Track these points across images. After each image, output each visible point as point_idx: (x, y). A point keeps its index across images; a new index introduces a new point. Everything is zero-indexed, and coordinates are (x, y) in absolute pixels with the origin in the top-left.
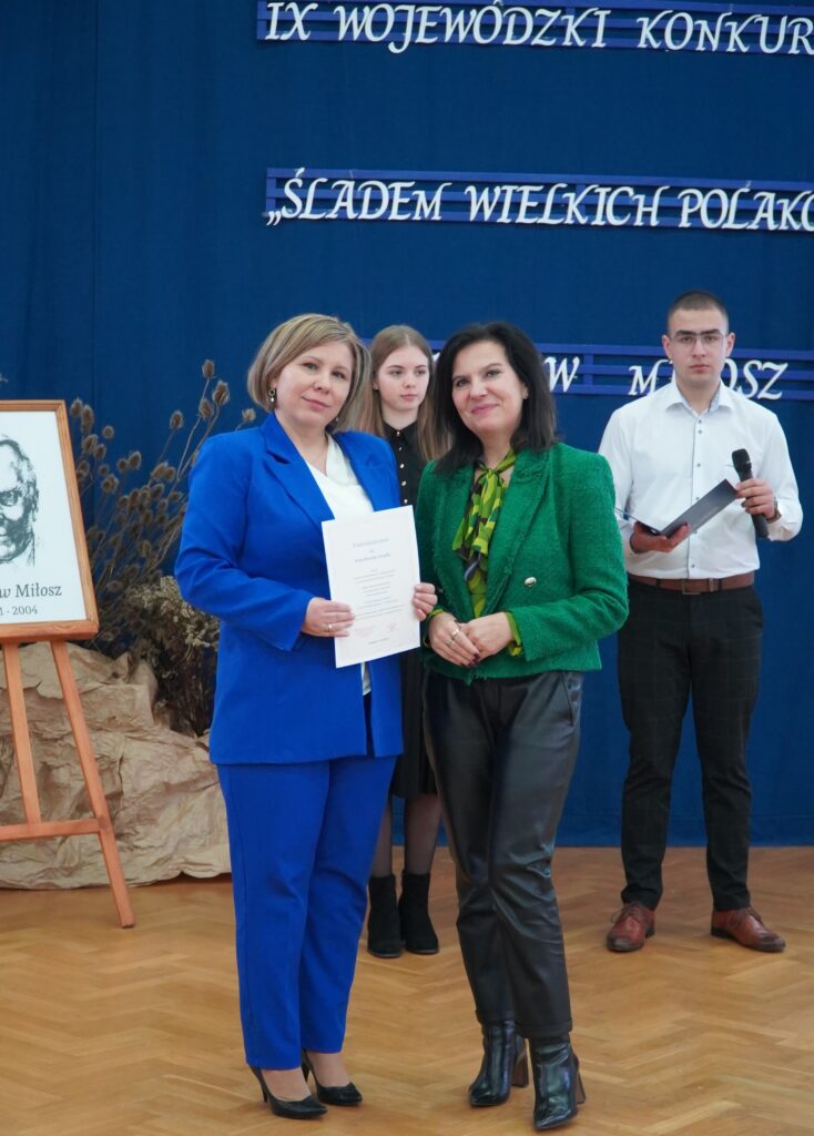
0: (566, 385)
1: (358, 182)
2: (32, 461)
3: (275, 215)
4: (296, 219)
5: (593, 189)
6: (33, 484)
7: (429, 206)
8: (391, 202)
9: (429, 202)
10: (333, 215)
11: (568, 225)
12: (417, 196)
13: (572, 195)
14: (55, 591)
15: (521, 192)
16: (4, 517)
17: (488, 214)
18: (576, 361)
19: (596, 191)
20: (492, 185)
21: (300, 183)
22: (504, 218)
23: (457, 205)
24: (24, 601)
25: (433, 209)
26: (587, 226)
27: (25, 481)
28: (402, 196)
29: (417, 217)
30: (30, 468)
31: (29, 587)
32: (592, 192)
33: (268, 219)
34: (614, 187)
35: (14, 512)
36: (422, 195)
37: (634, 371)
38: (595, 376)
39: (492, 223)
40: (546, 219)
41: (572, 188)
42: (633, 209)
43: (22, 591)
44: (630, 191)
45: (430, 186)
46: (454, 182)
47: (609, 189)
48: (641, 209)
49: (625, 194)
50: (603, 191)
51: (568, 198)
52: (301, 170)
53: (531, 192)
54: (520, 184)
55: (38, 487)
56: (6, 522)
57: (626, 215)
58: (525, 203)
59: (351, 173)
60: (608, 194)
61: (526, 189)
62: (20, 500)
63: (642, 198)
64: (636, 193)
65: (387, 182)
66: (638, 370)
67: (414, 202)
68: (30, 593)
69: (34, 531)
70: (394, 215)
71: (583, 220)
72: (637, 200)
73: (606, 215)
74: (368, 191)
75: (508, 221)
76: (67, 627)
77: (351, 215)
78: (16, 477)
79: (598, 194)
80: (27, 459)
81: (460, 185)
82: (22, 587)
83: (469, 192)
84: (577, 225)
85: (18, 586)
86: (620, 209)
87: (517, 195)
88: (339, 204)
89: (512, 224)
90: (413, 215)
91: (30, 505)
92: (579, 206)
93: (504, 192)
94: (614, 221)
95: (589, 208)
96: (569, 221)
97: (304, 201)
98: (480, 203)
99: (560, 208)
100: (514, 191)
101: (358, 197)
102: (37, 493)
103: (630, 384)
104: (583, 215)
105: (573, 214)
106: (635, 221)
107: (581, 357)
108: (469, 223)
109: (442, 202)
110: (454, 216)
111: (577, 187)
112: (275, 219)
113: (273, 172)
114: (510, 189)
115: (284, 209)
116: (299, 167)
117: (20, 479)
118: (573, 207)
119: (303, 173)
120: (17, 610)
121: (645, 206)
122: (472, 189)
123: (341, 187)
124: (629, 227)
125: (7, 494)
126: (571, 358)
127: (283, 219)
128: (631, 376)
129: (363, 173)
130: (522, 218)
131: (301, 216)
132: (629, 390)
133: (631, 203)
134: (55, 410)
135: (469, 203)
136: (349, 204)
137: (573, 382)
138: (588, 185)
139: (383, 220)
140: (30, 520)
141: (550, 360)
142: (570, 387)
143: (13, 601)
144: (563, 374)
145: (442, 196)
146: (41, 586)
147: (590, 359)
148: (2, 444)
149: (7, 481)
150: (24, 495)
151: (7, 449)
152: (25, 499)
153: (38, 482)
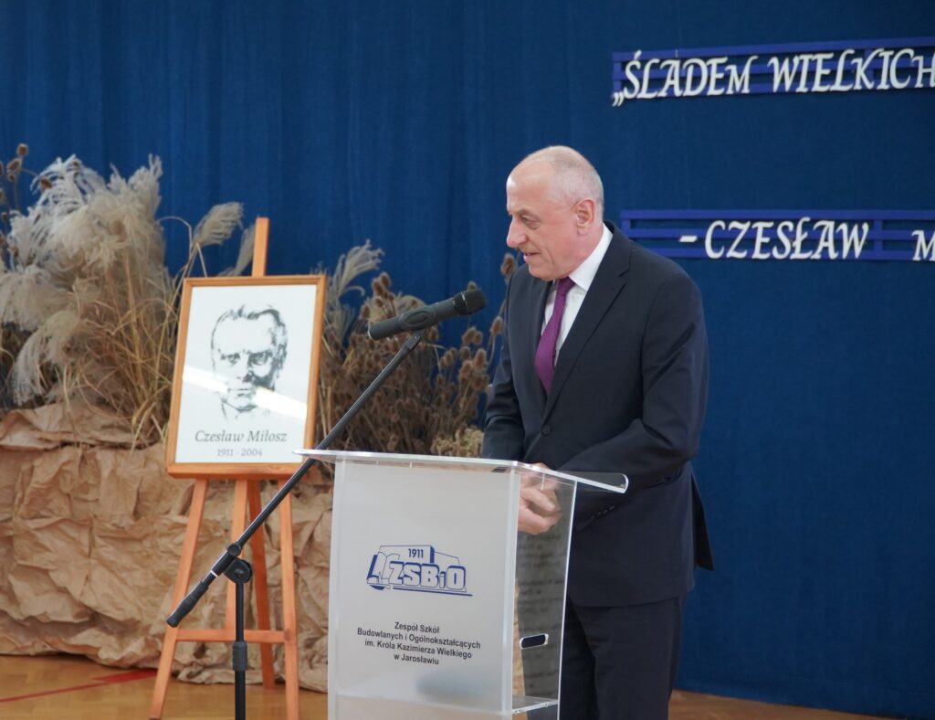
0: (858, 250)
1: (683, 60)
2: (288, 327)
3: (620, 96)
4: (635, 99)
5: (878, 54)
6: (283, 347)
7: (740, 81)
8: (709, 78)
9: (739, 76)
10: (663, 93)
11: (857, 91)
12: (730, 71)
13: (859, 61)
14: (281, 437)
15: (816, 61)
16: (253, 375)
17: (788, 83)
18: (866, 227)
19: (881, 55)
20: (791, 56)
21: (638, 65)
22: (802, 88)
23: (761, 76)
24: (253, 445)
25: (743, 83)
26: (874, 90)
27: (278, 343)
28: (718, 71)
29: (730, 91)
30: (284, 333)
31: (261, 433)
32: (877, 57)
33: (614, 100)
34: (896, 50)
35: (262, 370)
36: (733, 68)
37: (917, 236)
38: (885, 242)
39: (792, 93)
40: (838, 86)
41: (861, 53)
42: (914, 71)
43: (253, 436)
44: (911, 52)
45: (739, 61)
46: (759, 55)
47: (891, 53)
48: (921, 71)
49: (907, 55)
50: (887, 55)
51: (856, 64)
52: (638, 53)
53: (824, 60)
54: (814, 53)
55: (288, 349)
56: (253, 378)
57: (906, 78)
58: (820, 71)
59: (677, 53)
60: (891, 58)
61: (820, 58)
62: (270, 360)
63: (921, 59)
64: (916, 55)
65: (705, 59)
66: (920, 234)
67: (727, 76)
68: (260, 438)
69: (276, 387)
70: (712, 91)
71: (869, 86)
72: (917, 62)
73: (890, 80)
74: (691, 70)
75: (805, 90)
76: (278, 468)
77: (678, 92)
78: (270, 340)
79: (882, 58)
80: (284, 325)
81: (765, 58)
82: (254, 433)
83: (772, 65)
84: (865, 90)
85: (251, 432)
86: (901, 73)
87: (813, 64)
88: (669, 82)
89: (809, 92)
90: (726, 89)
91: (277, 364)
92: (866, 72)
93: (801, 62)
94: (897, 85)
95: (874, 72)
96: (858, 87)
97: (641, 81)
98: (782, 73)
99: (849, 75)
100: (810, 60)
101: (683, 75)
102: (285, 354)
103: (914, 250)
104: (870, 80)
105: (861, 80)
106: (915, 82)
107: (871, 223)
108: (774, 94)
109: (752, 76)
110: (761, 88)
111: (866, 52)
112: (619, 100)
113: (617, 56)
114: (806, 58)
115: (626, 90)
116: (636, 50)
117: (274, 342)
118: (860, 73)
119: (641, 56)
120: (245, 452)
121: (925, 67)
122: (775, 61)
123: (668, 66)
124: (910, 89)
125: (260, 355)
126: (860, 223)
127: (626, 100)
128: (915, 239)
129: (685, 52)
130: (817, 87)
131: (640, 96)
132: (913, 254)
133: (912, 65)
134: (315, 283)
135: (772, 75)
136: (676, 82)
137: (864, 248)
138: (874, 50)
139: (703, 96)
140: (275, 377)
141: (844, 227)
142: (861, 254)
143: (244, 444)
144: (854, 240)
145: (751, 69)
146: (270, 433)
147: (879, 224)
148: (265, 312)
149: (262, 344)
150: (274, 355)
151: (269, 318)
152: (274, 359)
153: (288, 345)
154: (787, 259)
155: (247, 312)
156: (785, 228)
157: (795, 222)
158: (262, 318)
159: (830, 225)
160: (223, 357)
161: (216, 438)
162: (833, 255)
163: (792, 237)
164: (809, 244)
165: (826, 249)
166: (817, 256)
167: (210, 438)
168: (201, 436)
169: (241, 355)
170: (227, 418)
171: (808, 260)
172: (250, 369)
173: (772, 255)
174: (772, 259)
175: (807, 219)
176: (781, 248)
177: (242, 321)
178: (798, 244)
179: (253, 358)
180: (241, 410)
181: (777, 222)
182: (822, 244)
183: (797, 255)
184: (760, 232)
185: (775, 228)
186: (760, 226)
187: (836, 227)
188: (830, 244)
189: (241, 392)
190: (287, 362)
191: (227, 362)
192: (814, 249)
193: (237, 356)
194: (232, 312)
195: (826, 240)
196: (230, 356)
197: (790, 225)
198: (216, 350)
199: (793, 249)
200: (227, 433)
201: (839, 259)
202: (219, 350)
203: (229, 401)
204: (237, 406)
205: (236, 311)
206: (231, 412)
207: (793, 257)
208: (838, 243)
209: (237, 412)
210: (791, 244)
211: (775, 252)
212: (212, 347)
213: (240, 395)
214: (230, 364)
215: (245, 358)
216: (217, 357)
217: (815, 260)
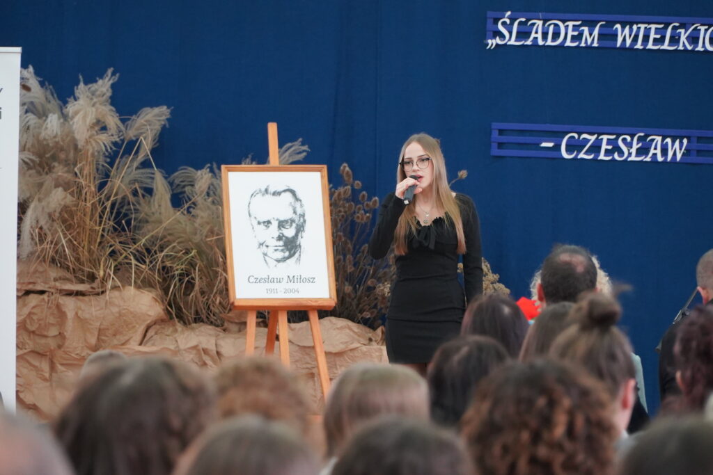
0: (679, 156)
1: (545, 21)
2: (303, 202)
3: (492, 42)
4: (505, 45)
5: (697, 27)
6: (303, 216)
7: (591, 38)
8: (566, 34)
9: (591, 35)
10: (529, 42)
11: (680, 51)
12: (583, 30)
13: (682, 31)
14: (311, 280)
15: (650, 29)
16: (283, 236)
17: (628, 42)
18: (685, 141)
19: (699, 28)
20: (631, 24)
21: (508, 21)
22: (639, 46)
23: (608, 36)
24: (291, 286)
25: (593, 40)
26: (693, 51)
27: (298, 214)
28: (573, 31)
29: (583, 44)
30: (302, 206)
32: (696, 29)
33: (488, 44)
34: (710, 26)
35: (290, 232)
36: (586, 29)
38: (698, 151)
39: (631, 49)
40: (666, 46)
41: (683, 26)
45: (591, 24)
46: (607, 22)
47: (707, 27)
50: (703, 28)
51: (680, 33)
52: (509, 13)
53: (657, 29)
54: (649, 23)
55: (306, 218)
56: (284, 238)
58: (653, 36)
59: (540, 15)
60: (706, 30)
61: (653, 27)
62: (294, 225)
65: (564, 21)
67: (581, 34)
68: (296, 281)
69: (301, 244)
70: (568, 43)
71: (690, 48)
73: (705, 45)
74: (551, 29)
75: (641, 47)
76: (316, 302)
77: (541, 42)
78: (293, 211)
79: (700, 30)
80: (300, 201)
81: (611, 24)
82: (291, 278)
83: (616, 28)
84: (686, 50)
85: (289, 277)
87: (647, 30)
88: (533, 35)
89: (644, 49)
90: (580, 43)
91: (300, 229)
92: (687, 38)
93: (639, 28)
94: (710, 48)
95: (694, 39)
96: (681, 48)
97: (511, 33)
98: (623, 35)
99: (675, 39)
100: (645, 28)
101: (545, 31)
102: (305, 221)
104: (690, 44)
105: (684, 43)
107: (689, 138)
108: (616, 48)
109: (599, 35)
110: (608, 44)
111: (687, 26)
112: (492, 45)
113: (491, 14)
114: (643, 26)
115: (498, 38)
116: (507, 11)
117: (295, 212)
118: (683, 39)
119: (510, 15)
120: (287, 291)
122: (618, 26)
123: (534, 24)
125: (286, 221)
126: (681, 138)
127: (497, 45)
129: (549, 15)
130: (650, 46)
131: (509, 43)
134: (320, 171)
135: (617, 35)
136: (539, 36)
137: (683, 154)
138: (693, 24)
139: (561, 46)
140: (299, 237)
141: (669, 140)
142: (681, 158)
143: (284, 285)
144: (676, 150)
145: (599, 30)
146: (303, 277)
147: (694, 140)
148: (285, 191)
149: (287, 214)
150: (297, 222)
151: (289, 195)
152: (297, 225)
153: (306, 214)
154: (625, 161)
155: (271, 190)
156: (624, 140)
157: (632, 136)
158: (283, 194)
159: (659, 139)
160: (259, 223)
161: (263, 281)
162: (660, 159)
163: (629, 145)
164: (643, 151)
165: (655, 155)
166: (648, 159)
167: (258, 281)
168: (252, 279)
169: (272, 221)
170: (269, 267)
171: (642, 161)
172: (280, 231)
173: (613, 157)
174: (613, 160)
175: (642, 134)
176: (621, 153)
177: (269, 197)
178: (633, 151)
179: (282, 224)
180: (278, 261)
181: (619, 135)
182: (652, 151)
183: (633, 158)
184: (604, 142)
185: (617, 139)
186: (605, 138)
187: (663, 140)
188: (658, 152)
189: (276, 248)
190: (307, 227)
191: (262, 226)
192: (647, 154)
193: (269, 222)
194: (260, 190)
195: (655, 149)
196: (264, 222)
197: (629, 138)
198: (252, 218)
199: (630, 154)
200: (270, 277)
201: (665, 162)
202: (255, 218)
203: (268, 254)
204: (275, 258)
205: (263, 190)
206: (272, 263)
207: (630, 159)
208: (664, 151)
209: (276, 262)
210: (629, 150)
211: (616, 156)
212: (250, 215)
213: (276, 250)
214: (265, 228)
215: (275, 224)
216: (255, 223)
217: (646, 162)
